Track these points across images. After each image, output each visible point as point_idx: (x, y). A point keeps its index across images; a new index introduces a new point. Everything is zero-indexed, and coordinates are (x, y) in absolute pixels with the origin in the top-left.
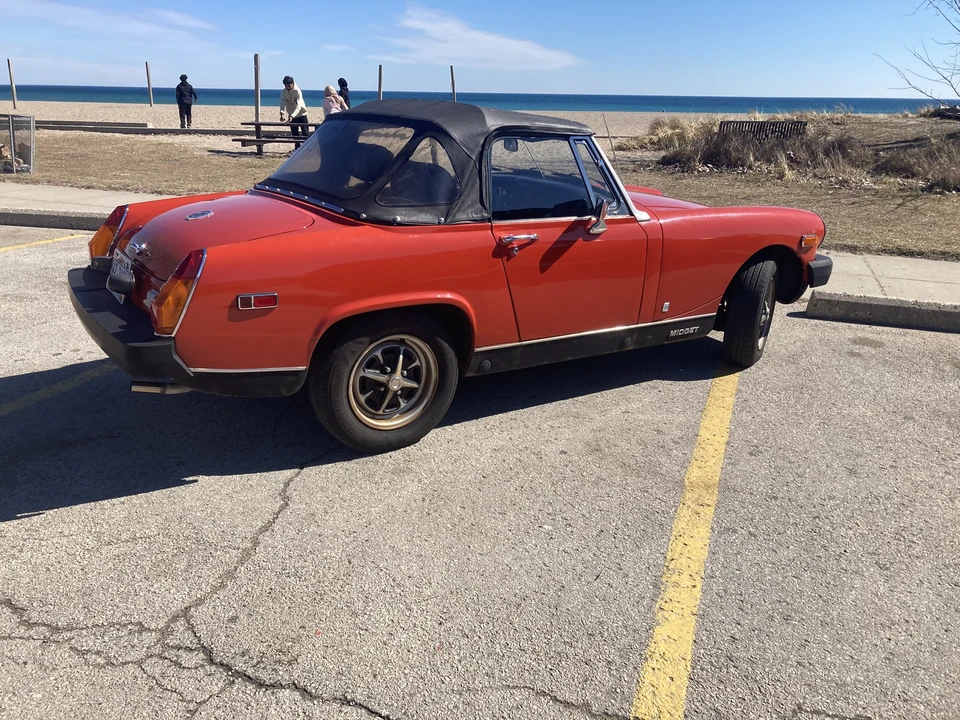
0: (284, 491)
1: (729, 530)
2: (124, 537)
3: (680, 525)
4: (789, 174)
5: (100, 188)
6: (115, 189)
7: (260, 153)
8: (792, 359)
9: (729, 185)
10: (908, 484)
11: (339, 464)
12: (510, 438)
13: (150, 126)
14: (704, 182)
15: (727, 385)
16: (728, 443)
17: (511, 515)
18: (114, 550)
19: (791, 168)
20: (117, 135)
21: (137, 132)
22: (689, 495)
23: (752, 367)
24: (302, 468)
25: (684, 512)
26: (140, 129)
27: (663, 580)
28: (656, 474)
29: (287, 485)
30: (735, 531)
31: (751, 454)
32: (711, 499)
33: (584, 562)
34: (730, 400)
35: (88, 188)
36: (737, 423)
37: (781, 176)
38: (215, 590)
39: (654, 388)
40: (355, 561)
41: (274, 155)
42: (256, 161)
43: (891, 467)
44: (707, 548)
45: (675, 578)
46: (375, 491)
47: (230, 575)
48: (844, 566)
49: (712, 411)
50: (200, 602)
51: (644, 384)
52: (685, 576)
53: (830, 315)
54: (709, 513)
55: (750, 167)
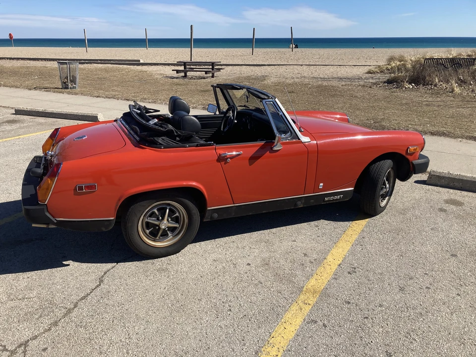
0: (103, 277)
1: (313, 321)
2: (20, 297)
3: (288, 315)
4: (457, 90)
5: (102, 97)
6: (109, 98)
7: (185, 76)
8: (403, 212)
9: (421, 96)
10: (431, 300)
11: (135, 263)
12: (226, 254)
13: (142, 61)
14: (406, 95)
15: (358, 226)
16: (339, 265)
17: (204, 300)
18: (12, 304)
19: (460, 85)
20: (125, 66)
21: (134, 65)
22: (302, 297)
23: (378, 216)
24: (117, 263)
25: (294, 307)
26: (137, 63)
27: (262, 349)
28: (291, 281)
29: (105, 273)
30: (316, 322)
31: (349, 273)
32: (312, 300)
33: (228, 333)
34: (355, 237)
35: (98, 97)
36: (352, 252)
37: (453, 91)
38: (46, 331)
39: (317, 226)
40: (115, 321)
41: (192, 78)
42: (181, 81)
43: (427, 288)
44: (295, 332)
45: (269, 349)
46: (144, 281)
47: (56, 324)
48: (366, 352)
49: (340, 244)
50: (35, 338)
51: (312, 223)
52: (275, 349)
53: (439, 184)
54: (307, 309)
55: (435, 86)
